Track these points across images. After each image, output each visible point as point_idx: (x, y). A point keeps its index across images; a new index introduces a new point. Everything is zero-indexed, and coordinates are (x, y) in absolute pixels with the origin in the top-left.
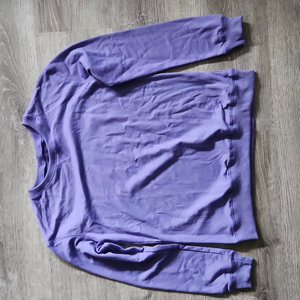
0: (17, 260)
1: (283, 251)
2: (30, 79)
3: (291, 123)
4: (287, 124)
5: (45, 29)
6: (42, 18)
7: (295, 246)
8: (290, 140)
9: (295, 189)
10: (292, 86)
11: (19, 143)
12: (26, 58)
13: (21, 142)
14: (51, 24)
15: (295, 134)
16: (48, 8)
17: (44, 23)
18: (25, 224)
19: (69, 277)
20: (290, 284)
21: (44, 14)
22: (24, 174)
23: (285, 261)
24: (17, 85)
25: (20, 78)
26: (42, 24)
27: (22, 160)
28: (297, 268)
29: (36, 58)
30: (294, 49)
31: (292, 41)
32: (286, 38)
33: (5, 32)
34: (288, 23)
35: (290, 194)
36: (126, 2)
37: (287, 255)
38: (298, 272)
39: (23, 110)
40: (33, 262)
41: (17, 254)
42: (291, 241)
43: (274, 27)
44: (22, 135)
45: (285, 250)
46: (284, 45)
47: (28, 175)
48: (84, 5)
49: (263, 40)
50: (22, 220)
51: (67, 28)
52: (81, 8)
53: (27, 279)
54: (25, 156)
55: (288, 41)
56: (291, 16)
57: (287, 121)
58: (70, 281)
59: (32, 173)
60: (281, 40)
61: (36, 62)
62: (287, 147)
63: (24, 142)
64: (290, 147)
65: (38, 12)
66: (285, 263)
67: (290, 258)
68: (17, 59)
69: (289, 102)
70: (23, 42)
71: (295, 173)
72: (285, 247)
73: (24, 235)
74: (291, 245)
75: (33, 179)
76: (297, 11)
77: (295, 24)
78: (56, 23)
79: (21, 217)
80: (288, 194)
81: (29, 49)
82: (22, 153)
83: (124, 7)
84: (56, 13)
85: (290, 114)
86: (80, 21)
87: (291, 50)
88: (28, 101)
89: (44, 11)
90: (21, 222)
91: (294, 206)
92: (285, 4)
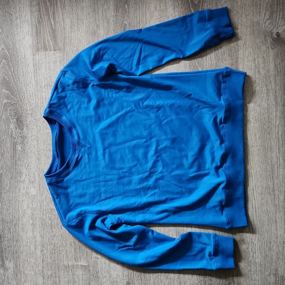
0: (13, 251)
1: (247, 250)
2: (28, 93)
3: (257, 136)
4: (254, 137)
5: (41, 49)
6: (38, 39)
7: (259, 246)
8: (256, 151)
9: (260, 195)
10: (259, 103)
11: (17, 148)
12: (25, 74)
13: (19, 147)
14: (46, 45)
15: (261, 146)
16: (44, 30)
17: (41, 43)
18: (21, 219)
19: (58, 267)
20: (253, 280)
21: (40, 35)
22: (21, 176)
23: (249, 259)
24: (16, 98)
25: (19, 91)
26: (39, 44)
27: (19, 163)
28: (259, 266)
29: (33, 74)
30: (262, 70)
31: (260, 62)
32: (254, 60)
33: (6, 51)
34: (257, 46)
35: (255, 199)
36: (113, 26)
37: (251, 254)
38: (261, 270)
39: (21, 120)
40: (27, 252)
41: (13, 245)
42: (255, 242)
43: (244, 49)
44: (19, 141)
45: (249, 249)
46: (252, 66)
47: (24, 176)
48: (75, 28)
49: (234, 61)
50: (19, 216)
51: (60, 48)
52: (73, 30)
53: (21, 267)
54: (22, 159)
55: (256, 62)
56: (259, 40)
57: (253, 134)
58: (59, 271)
59: (28, 175)
60: (250, 61)
61: (33, 77)
62: (253, 157)
63: (21, 148)
64: (256, 158)
65: (35, 33)
66: (249, 262)
67: (254, 257)
68: (16, 75)
69: (256, 117)
70: (22, 60)
71: (260, 181)
72: (249, 247)
73: (20, 229)
74: (254, 245)
75: (28, 180)
76: (265, 36)
77: (263, 47)
78: (51, 44)
79: (17, 213)
80: (254, 199)
81: (27, 66)
82: (19, 157)
83: (111, 30)
84: (51, 35)
85: (256, 128)
86: (72, 42)
87: (259, 71)
88: (25, 112)
89: (41, 33)
90: (17, 217)
91: (258, 210)
92: (254, 29)
